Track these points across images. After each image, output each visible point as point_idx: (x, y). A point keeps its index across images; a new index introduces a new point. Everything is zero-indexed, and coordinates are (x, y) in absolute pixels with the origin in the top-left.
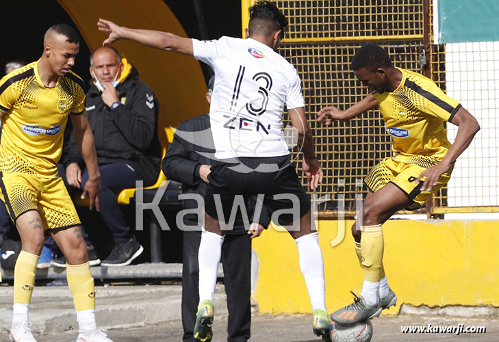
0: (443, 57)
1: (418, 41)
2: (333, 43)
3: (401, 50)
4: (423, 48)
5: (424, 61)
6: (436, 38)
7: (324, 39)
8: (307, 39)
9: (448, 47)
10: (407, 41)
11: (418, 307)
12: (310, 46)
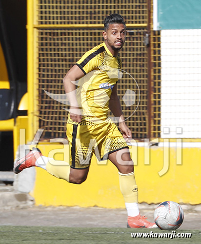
0: (159, 39)
1: (143, 28)
2: (87, 28)
3: (132, 34)
4: (147, 33)
5: (147, 42)
6: (155, 27)
7: (81, 25)
8: (70, 25)
9: (163, 33)
10: (136, 28)
11: (140, 203)
12: (72, 30)
